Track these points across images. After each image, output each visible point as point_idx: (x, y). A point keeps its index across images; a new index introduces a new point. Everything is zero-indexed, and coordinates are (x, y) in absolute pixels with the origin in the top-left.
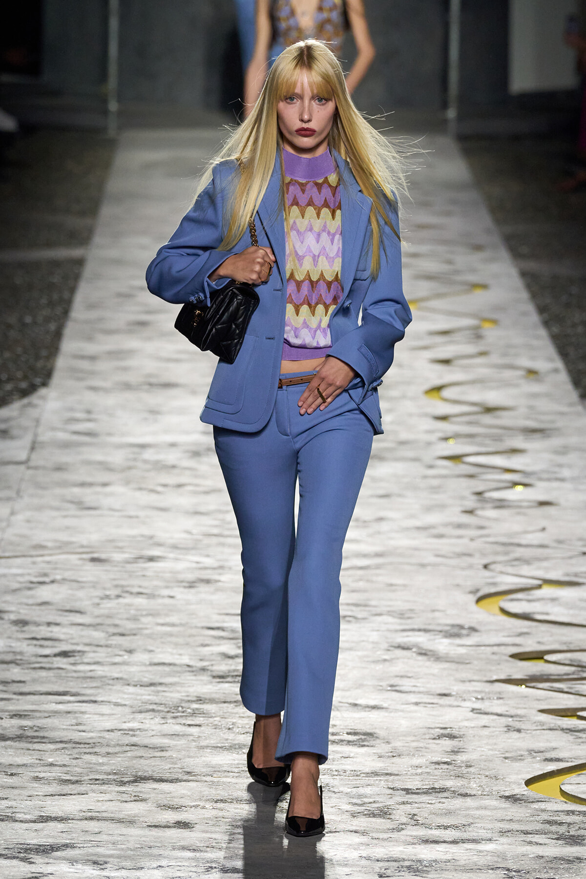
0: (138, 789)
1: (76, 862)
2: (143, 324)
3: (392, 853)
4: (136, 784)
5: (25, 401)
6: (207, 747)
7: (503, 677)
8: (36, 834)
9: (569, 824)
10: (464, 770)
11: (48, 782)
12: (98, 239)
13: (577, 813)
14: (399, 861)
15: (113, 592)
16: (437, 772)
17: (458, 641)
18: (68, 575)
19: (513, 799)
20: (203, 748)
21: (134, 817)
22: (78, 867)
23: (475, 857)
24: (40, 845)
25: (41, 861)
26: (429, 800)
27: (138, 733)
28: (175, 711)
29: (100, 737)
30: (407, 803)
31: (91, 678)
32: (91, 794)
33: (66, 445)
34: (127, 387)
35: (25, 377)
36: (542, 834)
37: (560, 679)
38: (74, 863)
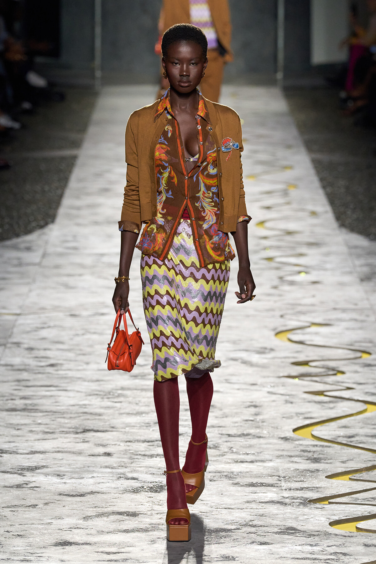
0: (85, 436)
1: (48, 475)
2: (107, 190)
3: (218, 468)
4: (84, 433)
5: (41, 231)
6: (124, 413)
7: (286, 374)
8: (27, 461)
9: (314, 452)
10: (260, 424)
11: (37, 433)
12: (86, 145)
13: (319, 446)
14: (221, 473)
15: (80, 332)
16: (246, 425)
17: (263, 356)
18: (57, 323)
20: (122, 414)
21: (82, 450)
22: (49, 478)
23: (262, 470)
24: (30, 467)
25: (30, 475)
26: (240, 440)
27: (87, 406)
28: (107, 395)
29: (67, 409)
30: (229, 441)
31: (66, 378)
32: (60, 439)
33: (61, 255)
34: (96, 223)
35: (43, 219)
36: (299, 457)
37: (316, 375)
38: (47, 476)
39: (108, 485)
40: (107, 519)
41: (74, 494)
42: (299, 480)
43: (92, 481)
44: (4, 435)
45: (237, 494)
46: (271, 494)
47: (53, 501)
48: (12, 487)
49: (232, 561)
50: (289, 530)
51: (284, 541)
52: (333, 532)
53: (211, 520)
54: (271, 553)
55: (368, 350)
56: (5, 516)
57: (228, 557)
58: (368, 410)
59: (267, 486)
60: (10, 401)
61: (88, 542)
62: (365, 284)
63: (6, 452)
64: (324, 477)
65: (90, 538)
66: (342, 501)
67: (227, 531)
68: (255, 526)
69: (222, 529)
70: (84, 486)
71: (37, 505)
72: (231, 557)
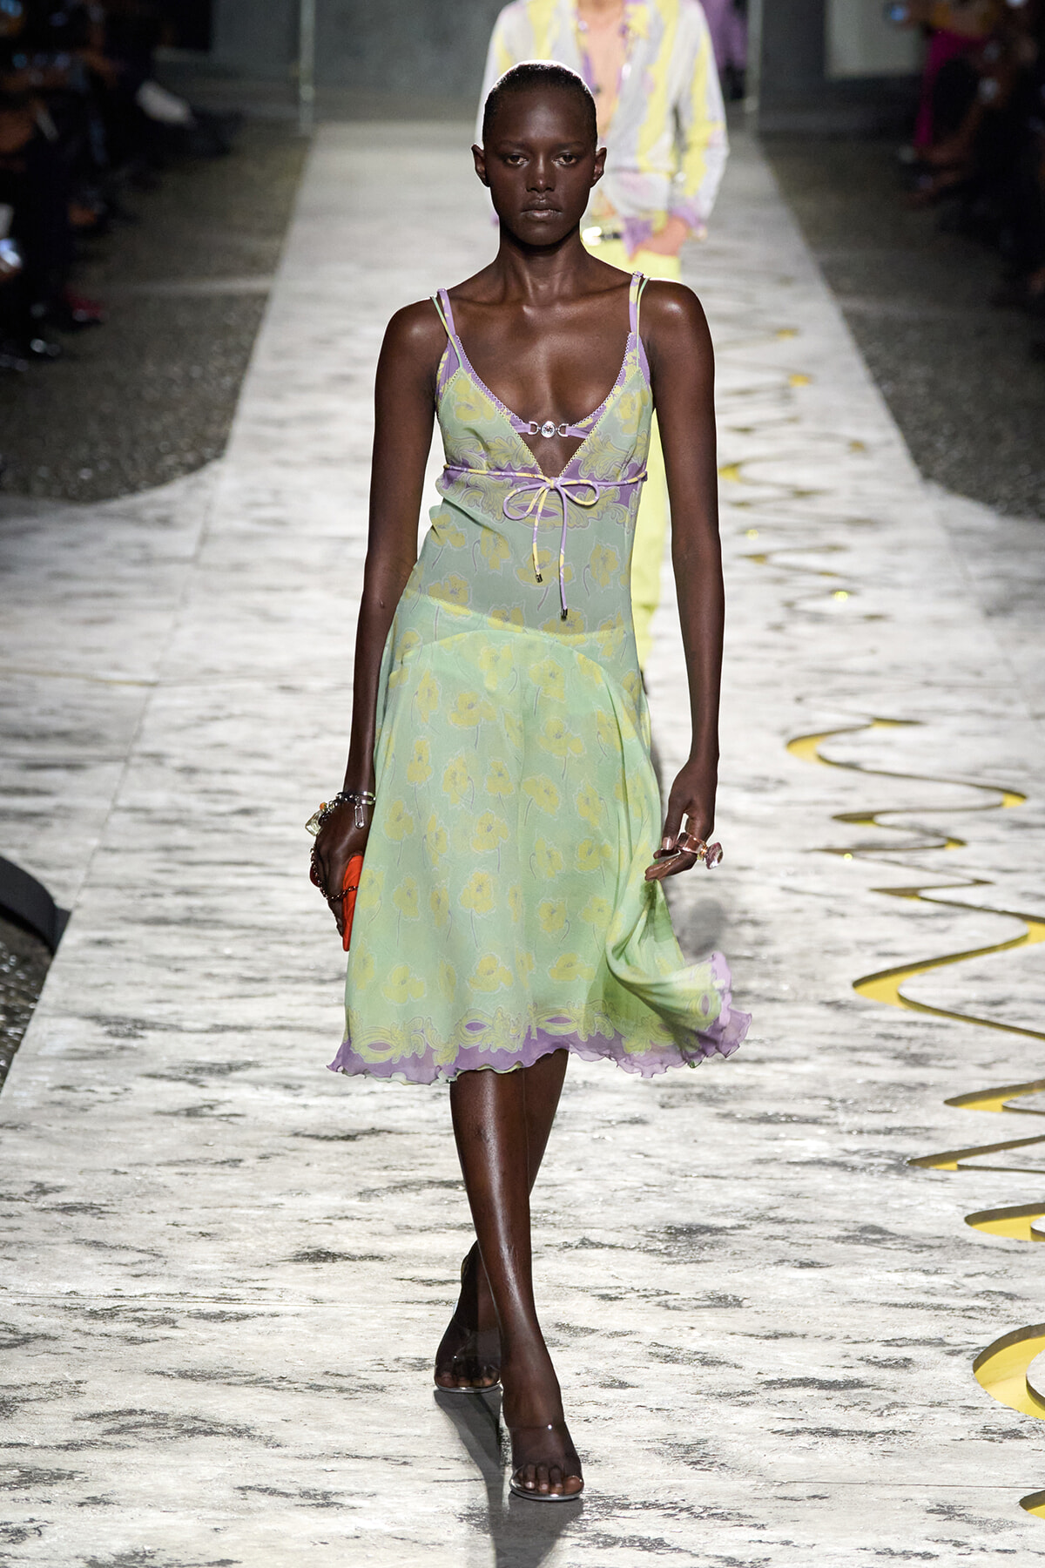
1: (262, 1085)
2: (346, 379)
3: (678, 1076)
5: (192, 479)
7: (822, 844)
8: (207, 1048)
9: (910, 1039)
10: (771, 967)
11: (225, 979)
12: (288, 267)
13: (918, 1025)
14: (687, 1087)
15: (309, 731)
17: (761, 797)
18: (250, 707)
19: (836, 1005)
22: (264, 1092)
23: (787, 1082)
24: (214, 1064)
25: (216, 1084)
31: (282, 844)
32: (283, 997)
33: (246, 538)
34: (326, 461)
35: (192, 448)
36: (875, 1051)
37: (896, 848)
38: (260, 1088)
39: (410, 1112)
40: (419, 1198)
41: (331, 1134)
42: (881, 1107)
43: (370, 1102)
44: (142, 983)
45: (730, 1142)
46: (814, 1144)
47: (280, 1151)
48: (175, 1114)
49: (734, 1310)
50: (867, 1232)
51: (857, 1259)
52: (977, 1241)
53: (674, 1205)
54: (827, 1289)
55: (1018, 787)
56: (165, 1187)
57: (724, 1298)
58: (1032, 937)
59: (803, 1123)
60: (150, 900)
61: (375, 1254)
62: (997, 622)
63: (152, 1026)
64: (941, 1103)
65: (378, 1243)
66: (990, 1164)
67: (714, 1231)
68: (782, 1221)
69: (703, 1227)
70: (353, 1116)
71: (240, 1161)
72: (730, 1298)
